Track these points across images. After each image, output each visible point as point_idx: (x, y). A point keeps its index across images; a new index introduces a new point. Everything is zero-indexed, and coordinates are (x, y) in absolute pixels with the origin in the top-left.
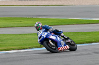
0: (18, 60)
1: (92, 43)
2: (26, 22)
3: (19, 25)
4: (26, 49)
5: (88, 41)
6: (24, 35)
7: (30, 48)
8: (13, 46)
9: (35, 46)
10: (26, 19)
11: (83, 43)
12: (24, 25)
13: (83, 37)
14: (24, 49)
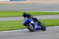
0: (10, 37)
1: (54, 26)
2: (14, 14)
3: (10, 16)
4: (15, 30)
5: (51, 25)
6: (13, 21)
7: (17, 29)
8: (6, 28)
9: (20, 28)
10: (14, 12)
11: (49, 26)
12: (13, 16)
13: (48, 23)
14: (13, 30)
